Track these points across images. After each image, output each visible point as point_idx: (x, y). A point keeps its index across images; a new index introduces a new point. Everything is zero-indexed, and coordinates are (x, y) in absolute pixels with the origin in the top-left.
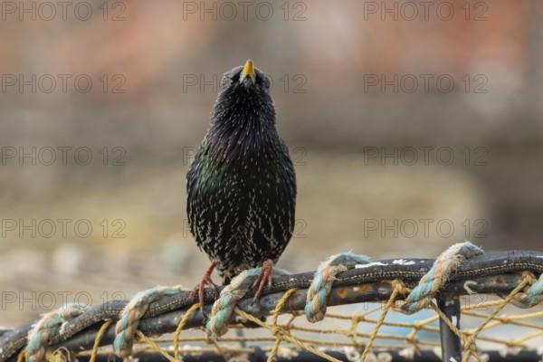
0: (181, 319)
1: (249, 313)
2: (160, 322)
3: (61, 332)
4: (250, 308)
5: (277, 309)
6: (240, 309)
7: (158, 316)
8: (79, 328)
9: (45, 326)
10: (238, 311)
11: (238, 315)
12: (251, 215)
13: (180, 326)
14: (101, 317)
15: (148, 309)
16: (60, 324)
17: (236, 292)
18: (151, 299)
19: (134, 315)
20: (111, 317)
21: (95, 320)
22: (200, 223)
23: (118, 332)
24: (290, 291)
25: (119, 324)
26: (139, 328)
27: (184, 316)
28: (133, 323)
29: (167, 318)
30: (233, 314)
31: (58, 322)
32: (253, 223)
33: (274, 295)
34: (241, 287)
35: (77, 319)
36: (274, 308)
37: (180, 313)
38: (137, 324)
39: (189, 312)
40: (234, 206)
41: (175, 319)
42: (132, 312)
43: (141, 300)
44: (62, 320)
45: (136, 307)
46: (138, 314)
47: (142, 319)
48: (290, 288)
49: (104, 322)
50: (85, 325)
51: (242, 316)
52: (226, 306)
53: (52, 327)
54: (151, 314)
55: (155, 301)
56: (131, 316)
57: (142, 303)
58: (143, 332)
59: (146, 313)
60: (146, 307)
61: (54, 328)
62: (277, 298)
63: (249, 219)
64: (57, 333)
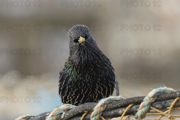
0: (124, 112)
1: (157, 108)
2: (112, 112)
3: (62, 117)
4: (157, 106)
5: (171, 107)
6: (153, 107)
7: (111, 110)
8: (71, 115)
9: (55, 114)
10: (152, 108)
11: (152, 109)
12: (98, 88)
13: (123, 114)
14: (83, 110)
15: (107, 107)
16: (62, 114)
17: (152, 99)
18: (108, 102)
19: (100, 109)
20: (88, 110)
21: (80, 111)
22: (72, 95)
23: (92, 117)
24: (177, 99)
25: (93, 113)
26: (102, 116)
27: (125, 110)
28: (99, 113)
29: (116, 111)
30: (150, 109)
31: (61, 112)
32: (99, 91)
33: (170, 100)
34: (153, 97)
35: (70, 111)
36: (169, 106)
37: (123, 108)
38: (101, 113)
39: (127, 108)
40: (90, 85)
41: (120, 111)
42: (100, 108)
43: (103, 103)
44: (62, 111)
45: (101, 106)
46: (102, 109)
47: (104, 111)
48: (177, 97)
49: (84, 112)
50: (75, 114)
51: (154, 109)
52: (147, 105)
53: (58, 115)
54: (108, 109)
55: (110, 103)
56: (99, 110)
57: (105, 104)
58: (104, 117)
59: (105, 109)
60: (106, 106)
61: (59, 116)
62: (170, 102)
63: (96, 90)
64: (60, 118)
